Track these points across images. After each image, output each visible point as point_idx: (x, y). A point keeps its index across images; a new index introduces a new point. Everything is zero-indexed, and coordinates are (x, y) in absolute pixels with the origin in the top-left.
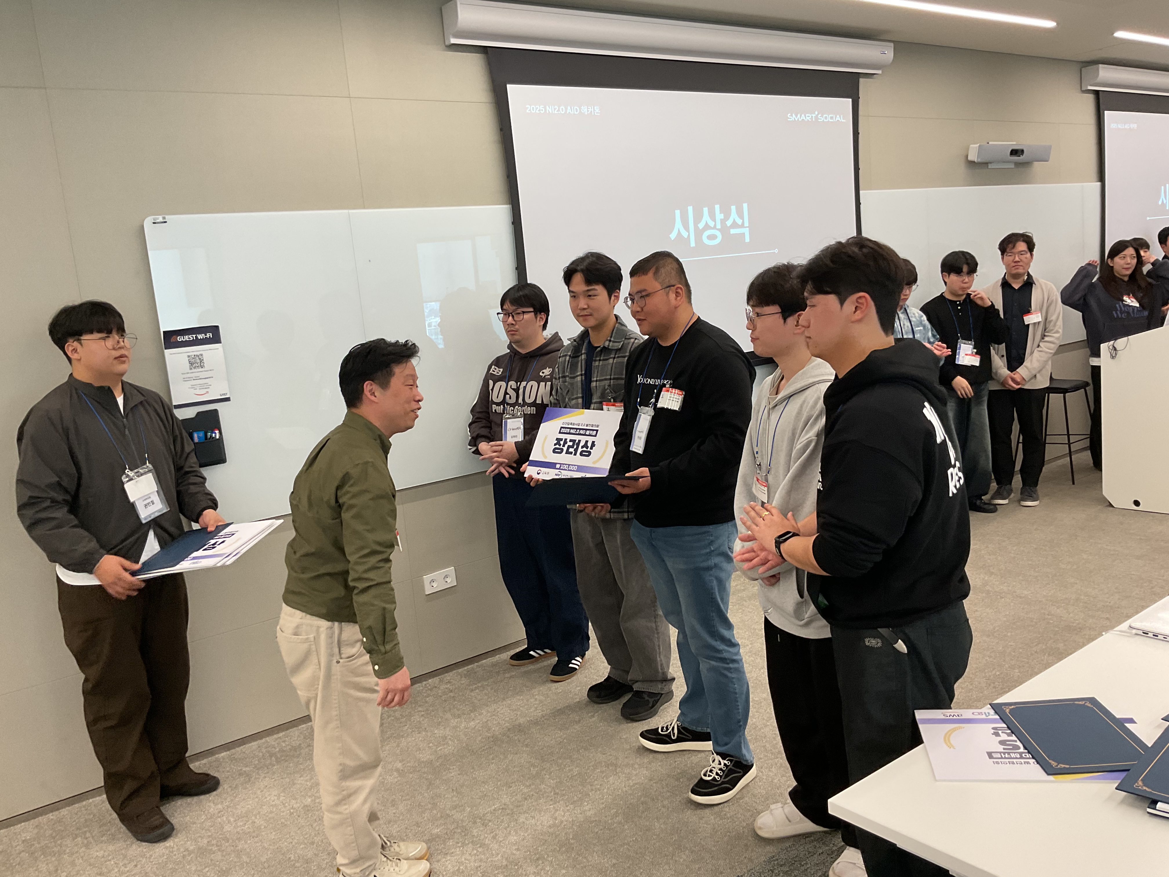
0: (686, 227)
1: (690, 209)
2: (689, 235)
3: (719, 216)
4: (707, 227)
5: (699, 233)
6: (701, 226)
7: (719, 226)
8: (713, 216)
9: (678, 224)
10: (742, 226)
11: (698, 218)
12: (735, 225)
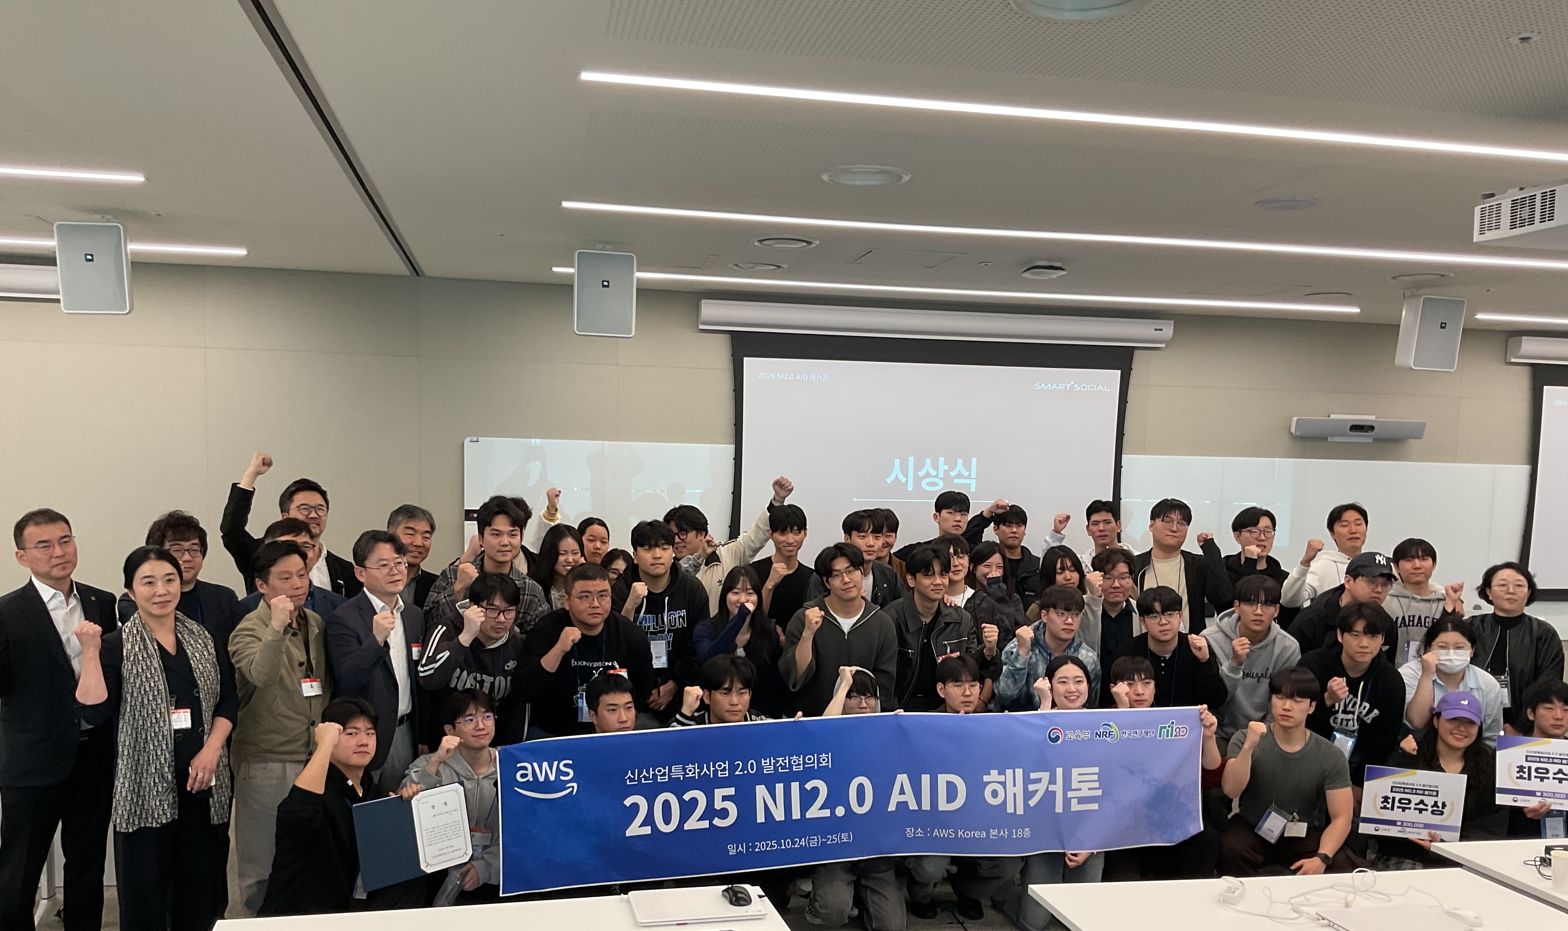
0: (905, 474)
1: (911, 460)
2: (907, 481)
3: (943, 467)
4: (928, 475)
5: (918, 480)
6: (921, 474)
7: (941, 475)
8: (935, 466)
9: (897, 471)
10: (969, 477)
11: (919, 466)
12: (960, 476)
